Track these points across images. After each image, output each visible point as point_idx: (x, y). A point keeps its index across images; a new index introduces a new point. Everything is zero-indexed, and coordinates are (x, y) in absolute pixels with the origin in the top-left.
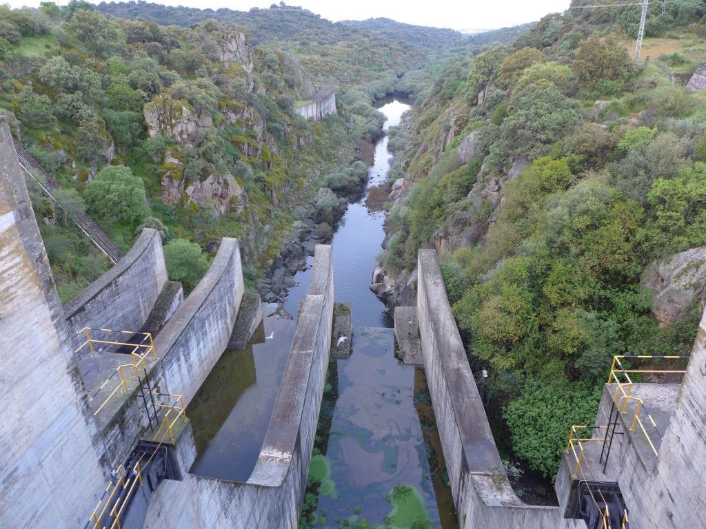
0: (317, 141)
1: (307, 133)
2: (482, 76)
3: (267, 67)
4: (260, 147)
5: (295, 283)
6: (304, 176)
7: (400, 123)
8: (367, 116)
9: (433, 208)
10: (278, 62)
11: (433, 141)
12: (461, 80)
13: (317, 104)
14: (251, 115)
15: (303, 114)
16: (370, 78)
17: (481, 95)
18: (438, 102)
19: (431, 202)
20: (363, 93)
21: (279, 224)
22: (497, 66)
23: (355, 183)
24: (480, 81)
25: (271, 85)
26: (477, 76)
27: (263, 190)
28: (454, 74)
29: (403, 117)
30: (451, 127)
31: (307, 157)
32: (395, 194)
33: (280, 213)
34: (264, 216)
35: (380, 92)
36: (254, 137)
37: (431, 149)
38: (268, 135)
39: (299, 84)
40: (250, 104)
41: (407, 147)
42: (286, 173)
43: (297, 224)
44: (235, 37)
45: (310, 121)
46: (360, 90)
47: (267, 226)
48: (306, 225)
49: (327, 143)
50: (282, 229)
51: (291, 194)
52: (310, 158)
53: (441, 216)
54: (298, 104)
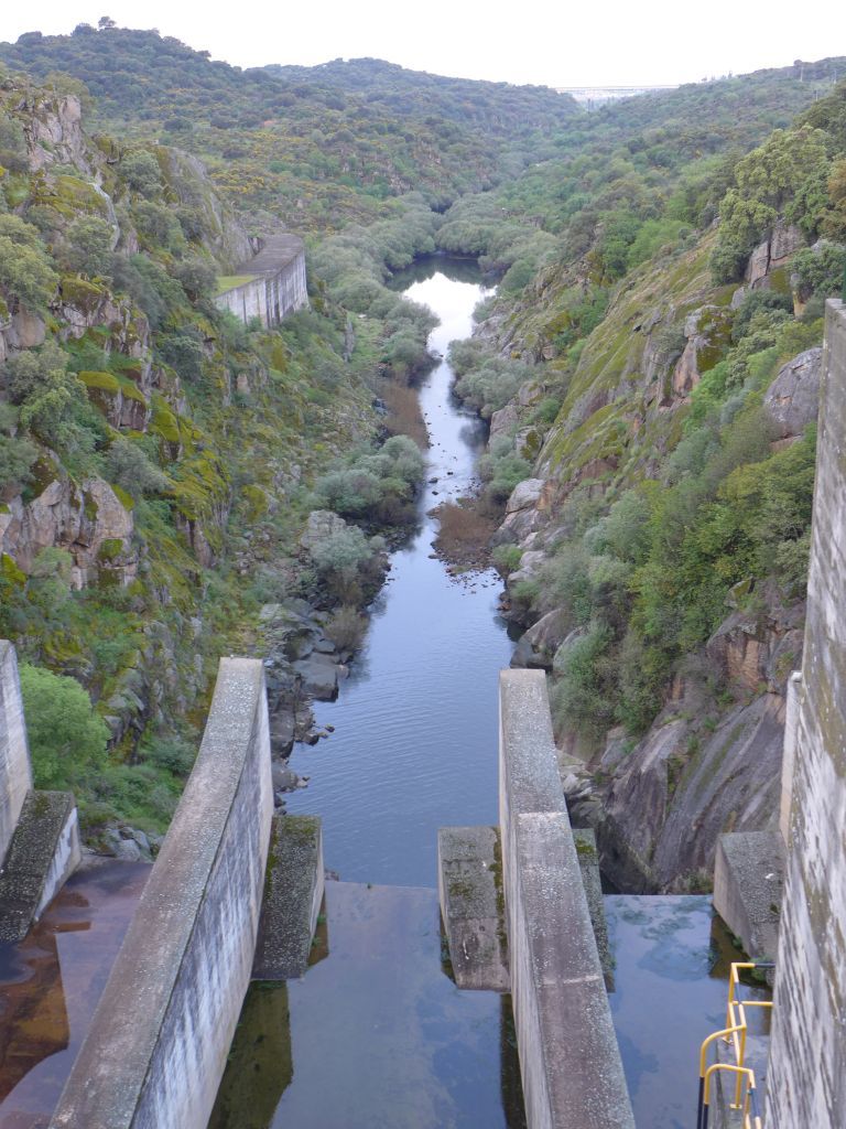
0: (278, 383)
1: (255, 361)
3: (127, 186)
4: (147, 402)
5: (297, 780)
6: (264, 481)
7: (476, 331)
8: (382, 315)
9: (709, 558)
10: (159, 171)
11: (623, 376)
12: (643, 218)
13: (268, 282)
14: (124, 314)
15: (236, 310)
16: (366, 216)
17: (759, 254)
18: (585, 274)
20: (357, 253)
21: (222, 615)
22: (799, 180)
23: (397, 495)
25: (153, 234)
27: (170, 521)
28: (624, 201)
29: (481, 315)
30: (686, 340)
31: (260, 429)
32: (518, 524)
33: (225, 587)
34: (186, 593)
35: (398, 251)
36: (134, 375)
37: (619, 399)
38: (166, 369)
39: (212, 232)
40: (118, 286)
41: (525, 396)
42: (219, 470)
43: (269, 612)
44: (57, 107)
45: (253, 330)
46: (347, 245)
47: (196, 622)
48: (292, 615)
49: (302, 388)
50: (232, 627)
51: (234, 529)
52: (268, 431)
53: (736, 577)
54: (224, 282)
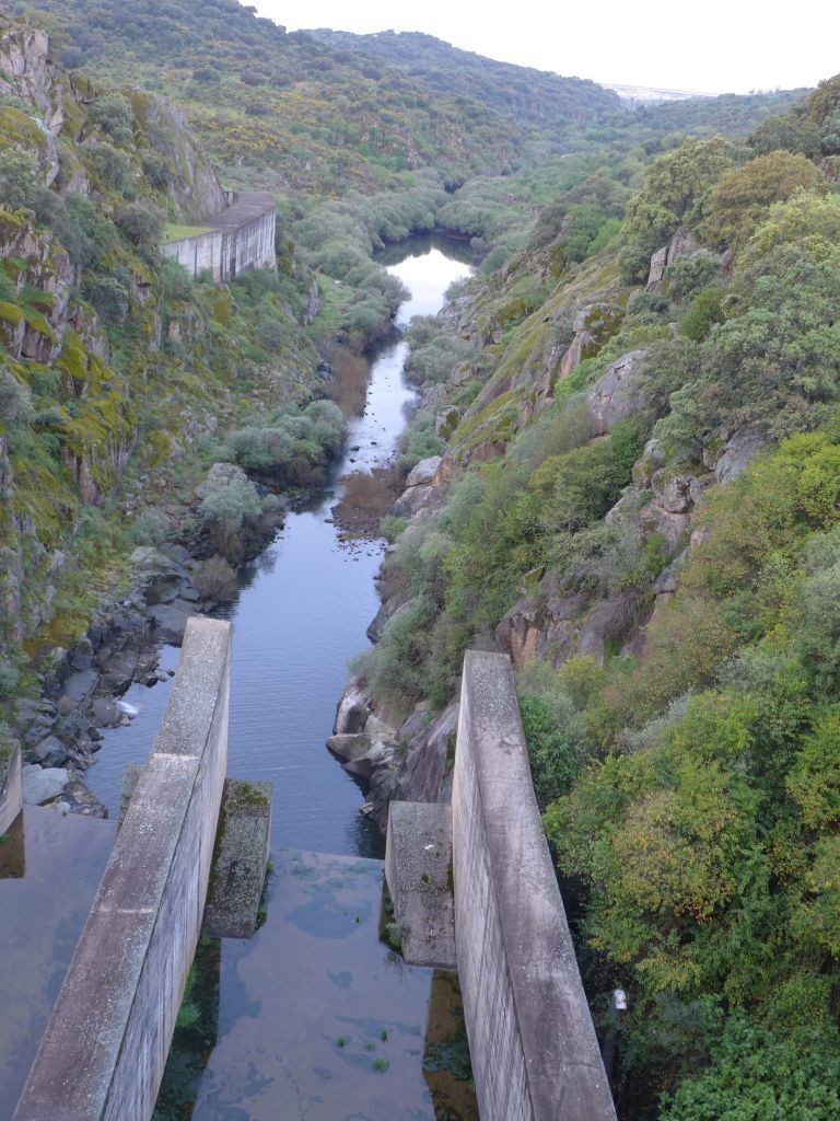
0: (216, 335)
1: (191, 311)
2: (663, 211)
3: (98, 127)
4: (59, 336)
5: (121, 717)
6: (172, 427)
7: (443, 311)
8: (356, 283)
9: (511, 543)
10: (131, 116)
11: (526, 365)
12: (609, 215)
13: (225, 236)
14: (42, 249)
15: (186, 258)
16: (371, 185)
17: (657, 257)
18: (545, 264)
19: (509, 527)
20: (351, 220)
21: (92, 550)
22: (703, 189)
23: (309, 458)
24: (659, 223)
25: (106, 175)
26: (653, 208)
27: (56, 454)
28: (594, 196)
29: (453, 293)
30: (574, 334)
31: (184, 377)
32: (413, 498)
33: (97, 520)
34: (53, 526)
35: (396, 223)
36: (46, 309)
37: (519, 387)
38: (84, 307)
39: (181, 181)
40: (43, 220)
41: (456, 377)
42: (124, 412)
43: (140, 554)
44: (22, 39)
45: (202, 281)
46: (342, 211)
47: (59, 555)
48: (166, 561)
49: (241, 343)
50: (100, 564)
51: (132, 471)
52: (195, 381)
53: (531, 566)
54: (172, 231)
